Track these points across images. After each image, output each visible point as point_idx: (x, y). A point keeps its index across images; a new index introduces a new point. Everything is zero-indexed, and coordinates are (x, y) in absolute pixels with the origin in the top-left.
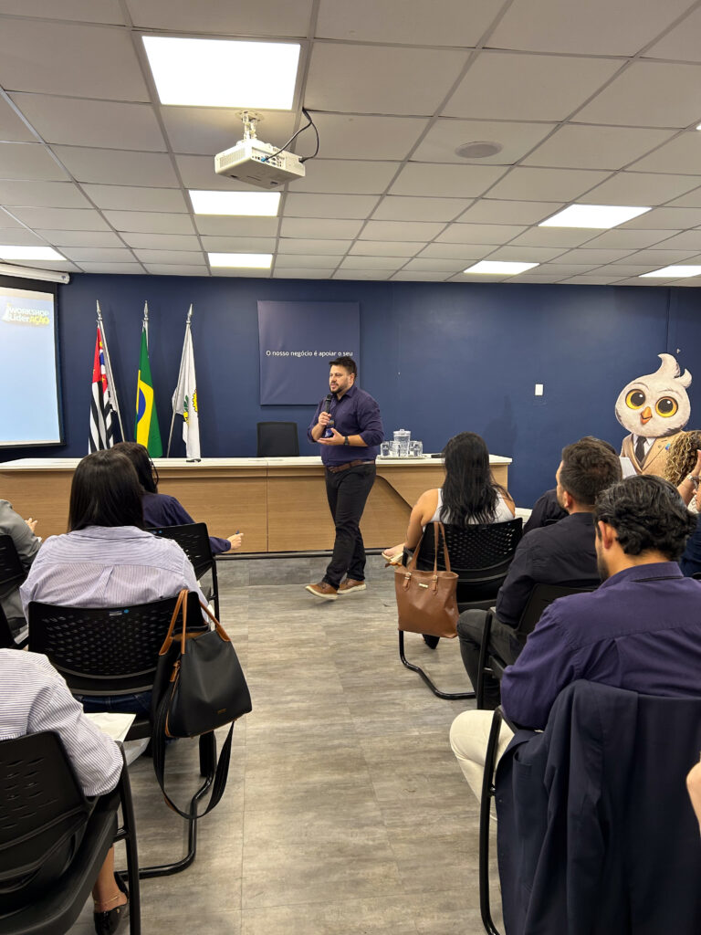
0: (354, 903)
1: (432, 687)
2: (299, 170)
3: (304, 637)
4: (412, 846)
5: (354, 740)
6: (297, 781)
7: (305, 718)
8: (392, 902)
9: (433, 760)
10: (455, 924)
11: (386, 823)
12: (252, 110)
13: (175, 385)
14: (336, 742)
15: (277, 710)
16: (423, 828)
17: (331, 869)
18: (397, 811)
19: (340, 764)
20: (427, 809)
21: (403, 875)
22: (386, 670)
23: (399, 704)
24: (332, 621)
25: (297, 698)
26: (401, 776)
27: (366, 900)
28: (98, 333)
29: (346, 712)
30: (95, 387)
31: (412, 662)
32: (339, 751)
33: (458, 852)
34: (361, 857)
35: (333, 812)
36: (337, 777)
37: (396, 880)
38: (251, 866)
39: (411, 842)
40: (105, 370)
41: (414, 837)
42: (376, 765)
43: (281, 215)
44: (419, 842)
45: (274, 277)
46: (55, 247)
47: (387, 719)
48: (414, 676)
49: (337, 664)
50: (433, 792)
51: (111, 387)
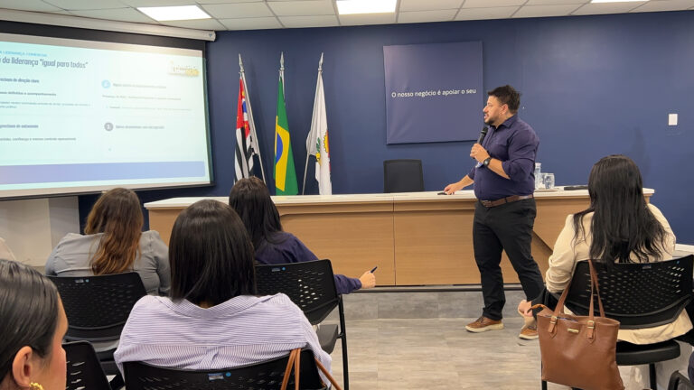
13: (309, 129)
28: (240, 83)
30: (239, 132)
40: (248, 117)
45: (399, 22)
51: (253, 133)
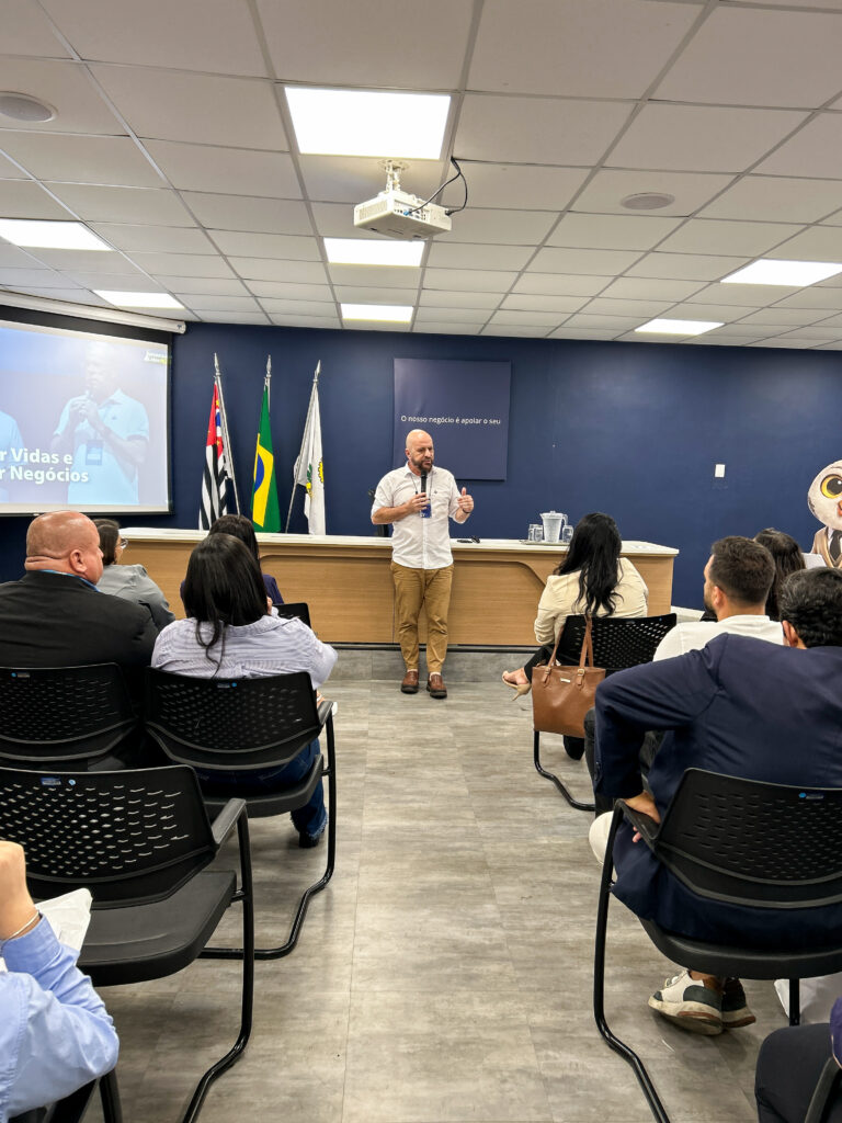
0: (466, 995)
1: (567, 796)
2: (445, 224)
3: (428, 737)
4: (531, 949)
5: (477, 844)
6: (413, 879)
7: (425, 819)
8: (503, 998)
9: (560, 868)
10: (568, 1022)
11: (505, 925)
12: (397, 159)
13: (298, 452)
14: (458, 844)
15: (397, 808)
16: (544, 933)
17: (444, 963)
18: (518, 915)
19: (459, 866)
20: (549, 916)
21: (519, 974)
22: (518, 776)
23: (528, 812)
24: (461, 722)
25: (418, 798)
26: (524, 882)
27: (479, 993)
28: (213, 389)
29: (470, 815)
30: (209, 450)
31: (547, 770)
32: (460, 853)
33: (579, 957)
34: (475, 954)
35: (450, 911)
36: (456, 878)
37: (511, 978)
38: (362, 954)
39: (531, 945)
40: (222, 432)
41: (534, 940)
42: (500, 870)
43: (424, 265)
44: (540, 946)
45: (414, 331)
46: (173, 294)
47: (515, 825)
48: (549, 784)
49: (464, 766)
50: (558, 900)
51: (227, 452)
